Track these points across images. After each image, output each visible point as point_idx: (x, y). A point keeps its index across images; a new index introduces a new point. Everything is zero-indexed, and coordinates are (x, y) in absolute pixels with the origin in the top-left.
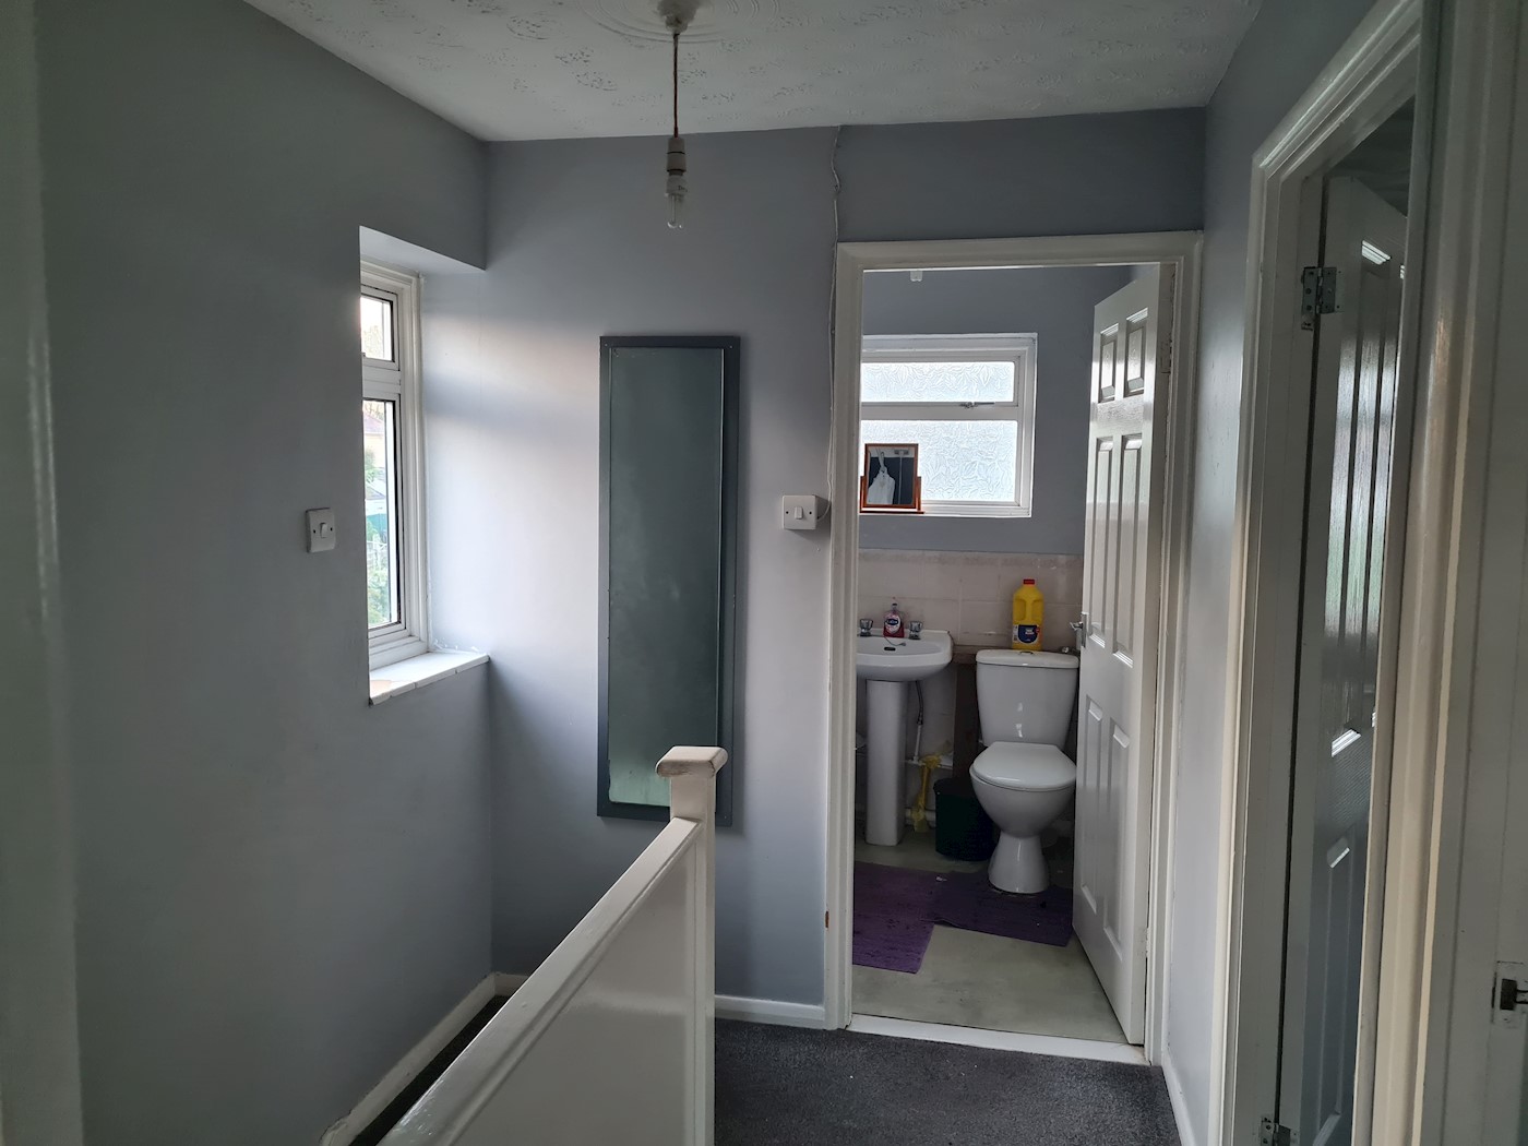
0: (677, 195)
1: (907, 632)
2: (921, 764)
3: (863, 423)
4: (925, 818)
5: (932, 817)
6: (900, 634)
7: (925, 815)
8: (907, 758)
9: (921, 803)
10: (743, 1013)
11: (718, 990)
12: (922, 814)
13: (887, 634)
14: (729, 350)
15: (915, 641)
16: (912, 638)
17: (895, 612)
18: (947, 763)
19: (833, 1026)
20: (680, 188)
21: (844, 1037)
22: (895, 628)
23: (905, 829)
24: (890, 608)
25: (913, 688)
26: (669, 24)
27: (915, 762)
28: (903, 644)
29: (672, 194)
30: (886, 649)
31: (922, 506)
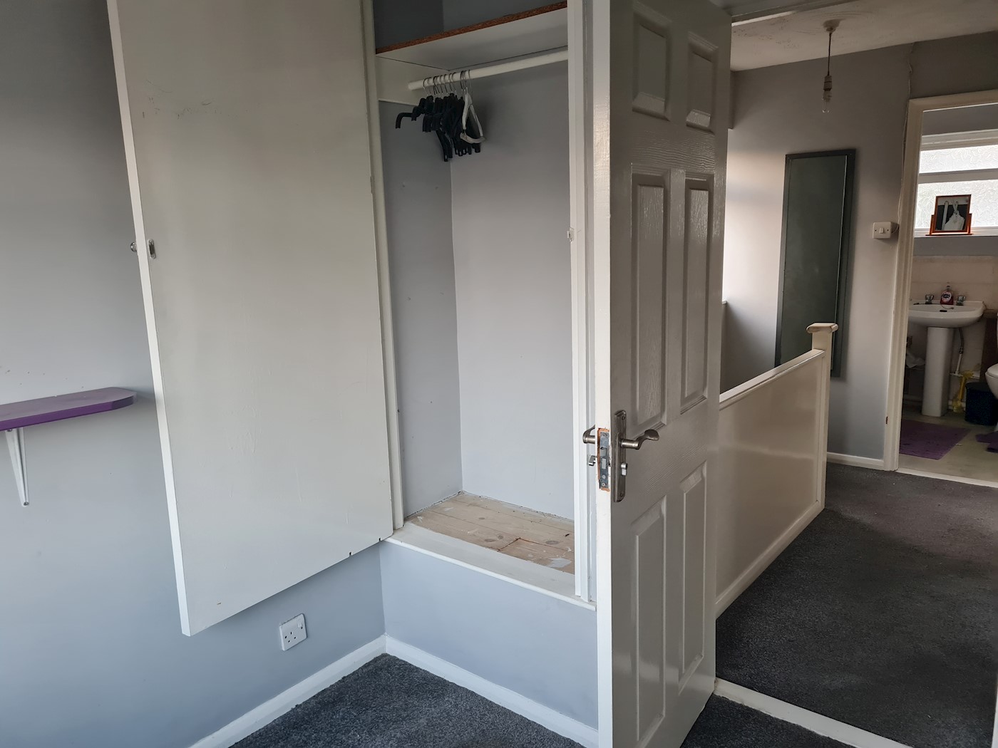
0: (827, 99)
1: (955, 302)
2: (960, 375)
3: (919, 185)
4: (961, 406)
5: (964, 405)
6: (951, 303)
7: (960, 404)
8: (951, 372)
9: (960, 397)
10: (842, 461)
11: (829, 450)
12: (959, 403)
13: (942, 303)
14: (850, 155)
15: (960, 307)
16: (959, 304)
17: (948, 290)
18: (977, 375)
19: (888, 469)
20: (829, 96)
21: (894, 473)
22: (948, 299)
23: (946, 411)
24: (946, 288)
25: (958, 332)
26: (828, 30)
27: (956, 374)
28: (953, 308)
29: (825, 98)
30: (941, 311)
31: (971, 231)
